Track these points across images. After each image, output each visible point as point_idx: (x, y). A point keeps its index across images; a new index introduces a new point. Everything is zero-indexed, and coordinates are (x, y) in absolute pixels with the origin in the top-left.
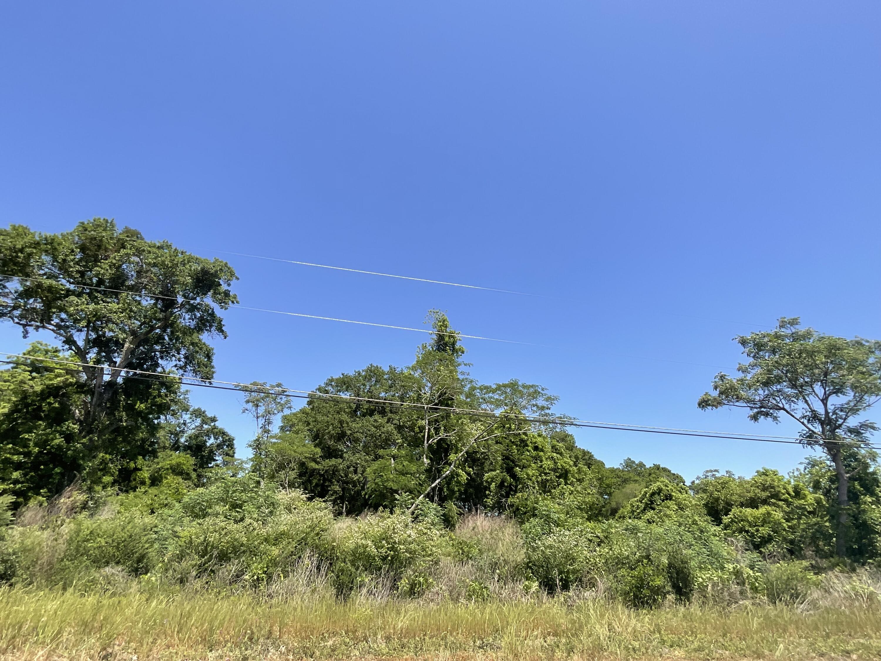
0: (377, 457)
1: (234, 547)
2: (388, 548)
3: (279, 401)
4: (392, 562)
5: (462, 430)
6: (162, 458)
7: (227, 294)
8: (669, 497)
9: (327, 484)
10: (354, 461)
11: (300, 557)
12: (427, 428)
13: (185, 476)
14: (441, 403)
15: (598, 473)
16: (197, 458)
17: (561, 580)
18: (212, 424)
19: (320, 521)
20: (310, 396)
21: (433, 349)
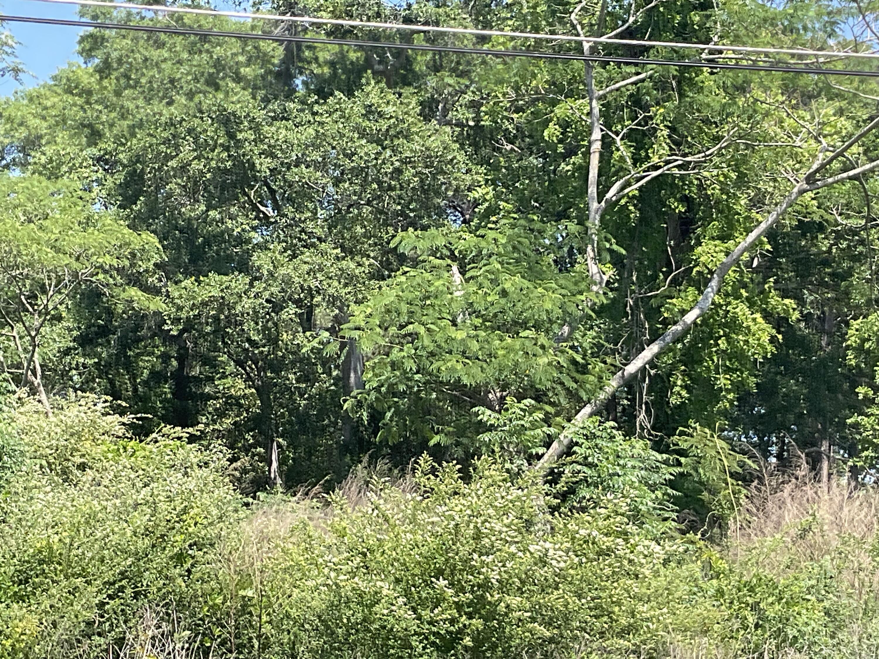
0: (391, 263)
2: (460, 607)
9: (196, 371)
10: (298, 282)
11: (120, 642)
14: (653, 24)
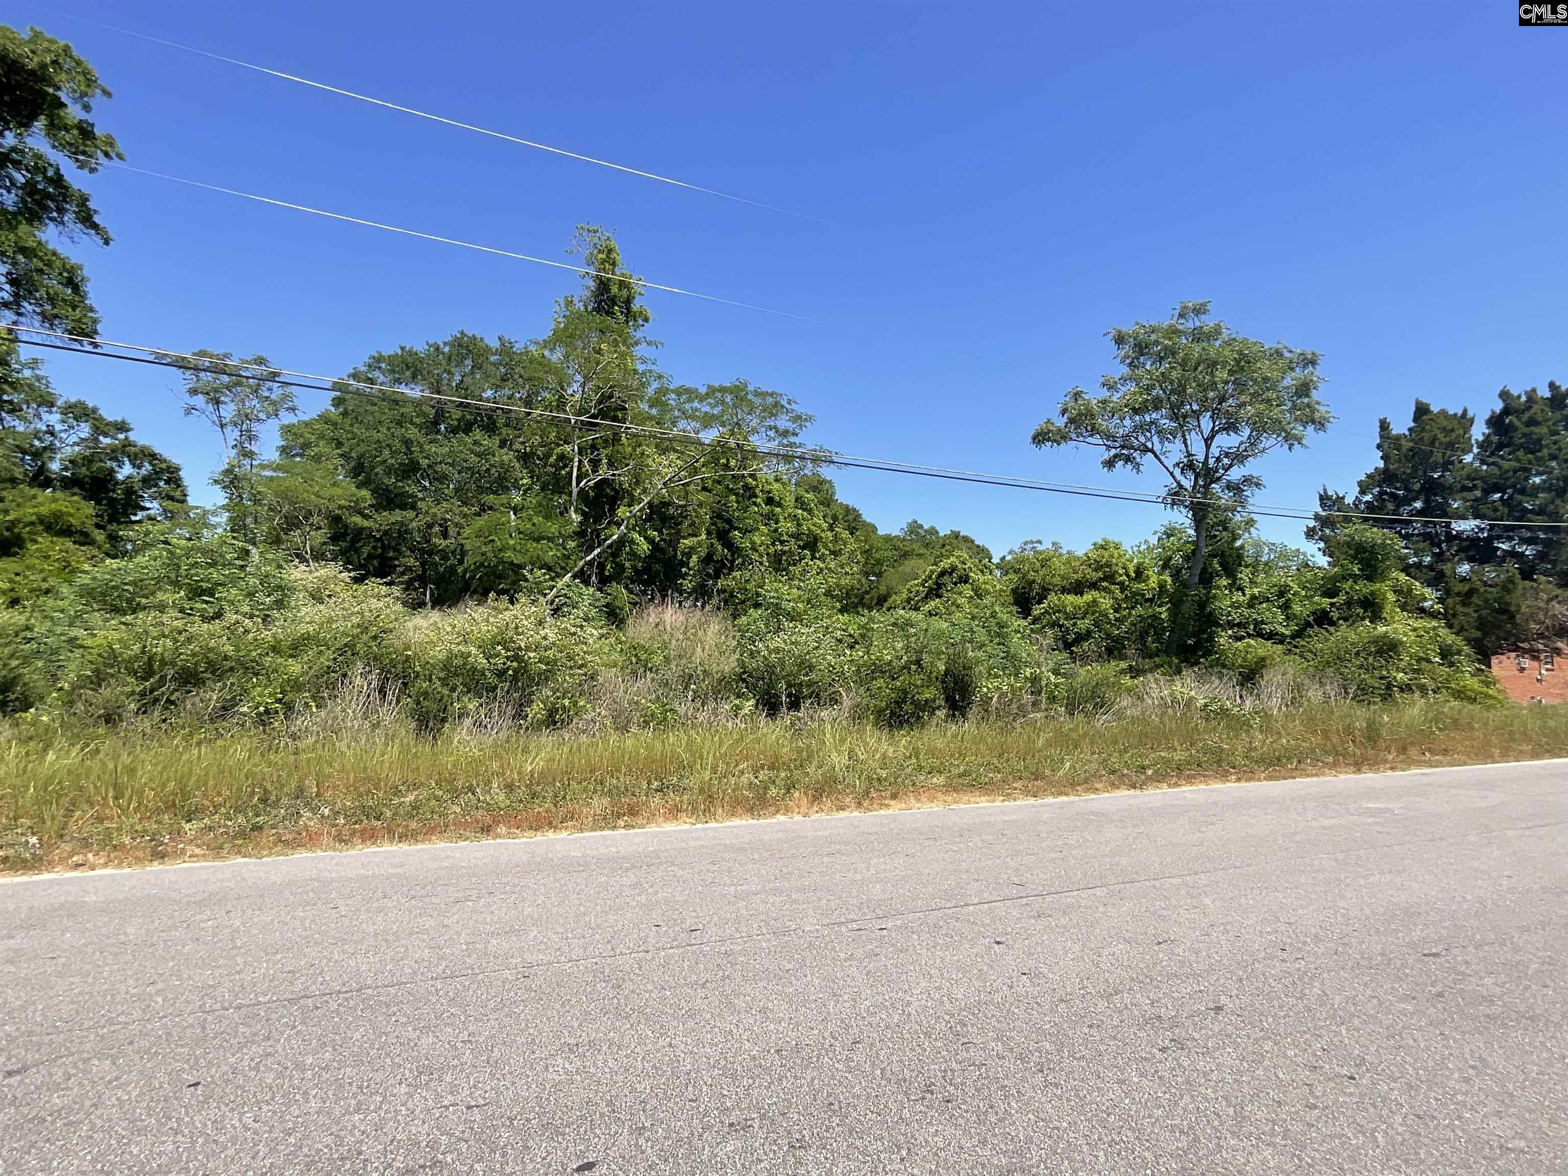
0: (484, 509)
1: (209, 662)
2: (508, 658)
3: (266, 394)
4: (515, 678)
5: (641, 466)
6: (13, 501)
7: (86, 132)
8: (964, 579)
9: (390, 555)
10: (440, 516)
11: (345, 675)
12: (576, 460)
13: (77, 537)
14: (603, 414)
15: (866, 541)
16: (98, 503)
17: (789, 695)
18: (121, 436)
19: (378, 616)
20: (336, 387)
21: (586, 308)
